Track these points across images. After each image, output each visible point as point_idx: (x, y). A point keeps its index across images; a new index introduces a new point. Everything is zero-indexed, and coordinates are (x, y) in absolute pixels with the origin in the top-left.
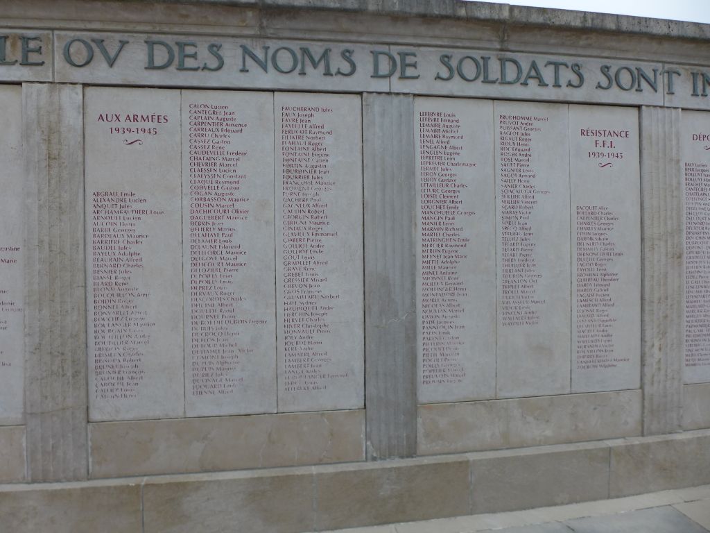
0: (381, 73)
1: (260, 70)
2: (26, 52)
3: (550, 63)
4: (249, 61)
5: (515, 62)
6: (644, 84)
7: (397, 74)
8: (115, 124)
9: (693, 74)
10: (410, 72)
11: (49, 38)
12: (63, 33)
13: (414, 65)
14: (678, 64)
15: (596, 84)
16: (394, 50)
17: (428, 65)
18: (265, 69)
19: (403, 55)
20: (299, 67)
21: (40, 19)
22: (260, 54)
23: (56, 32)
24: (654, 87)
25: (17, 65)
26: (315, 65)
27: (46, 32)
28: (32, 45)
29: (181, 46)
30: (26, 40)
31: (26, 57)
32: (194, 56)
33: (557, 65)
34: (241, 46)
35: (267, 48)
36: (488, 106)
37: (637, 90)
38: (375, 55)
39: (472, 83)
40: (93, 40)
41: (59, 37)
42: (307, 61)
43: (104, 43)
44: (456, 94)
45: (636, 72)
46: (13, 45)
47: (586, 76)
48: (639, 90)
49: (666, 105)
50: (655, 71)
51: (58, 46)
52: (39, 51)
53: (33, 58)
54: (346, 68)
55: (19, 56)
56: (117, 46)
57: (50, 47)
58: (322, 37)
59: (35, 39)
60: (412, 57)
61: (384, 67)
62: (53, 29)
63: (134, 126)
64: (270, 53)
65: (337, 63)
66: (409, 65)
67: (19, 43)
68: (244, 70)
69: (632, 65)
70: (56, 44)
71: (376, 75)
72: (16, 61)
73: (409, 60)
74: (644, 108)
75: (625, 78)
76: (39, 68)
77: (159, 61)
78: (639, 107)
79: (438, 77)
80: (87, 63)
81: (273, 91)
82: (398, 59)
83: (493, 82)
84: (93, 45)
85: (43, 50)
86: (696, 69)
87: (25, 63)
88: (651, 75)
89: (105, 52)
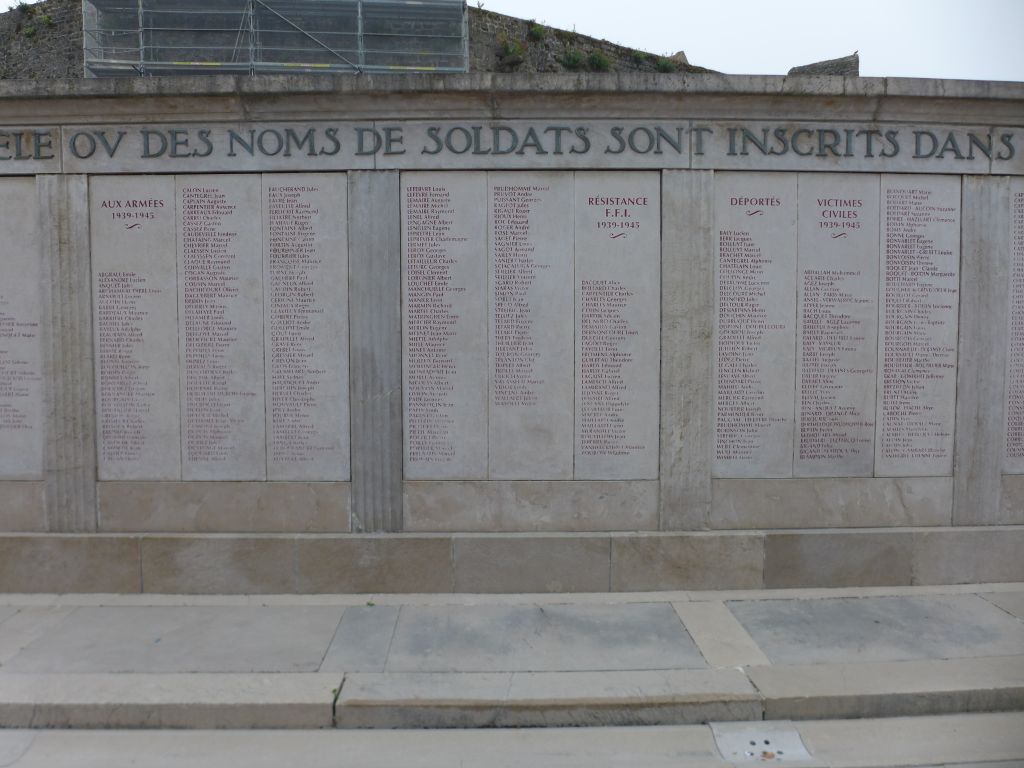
0: (365, 150)
1: (247, 153)
2: (38, 147)
3: (549, 129)
4: (236, 145)
5: (509, 130)
6: (665, 145)
7: (382, 150)
8: (117, 210)
9: (729, 130)
10: (395, 147)
11: (57, 133)
12: (69, 127)
13: (400, 140)
14: (708, 120)
15: (606, 148)
16: (379, 126)
17: (415, 138)
18: (251, 151)
19: (389, 131)
20: (284, 147)
21: (48, 116)
22: (246, 138)
23: (63, 127)
24: (677, 148)
25: (31, 160)
26: (300, 146)
27: (54, 127)
28: (43, 140)
29: (174, 134)
30: (38, 136)
31: (38, 152)
32: (186, 143)
33: (558, 131)
34: (229, 131)
35: (252, 132)
36: (482, 177)
37: (656, 153)
38: (360, 132)
39: (461, 156)
40: (95, 133)
41: (66, 132)
42: (292, 143)
43: (105, 135)
44: (444, 167)
45: (655, 133)
46: (28, 141)
47: (592, 139)
48: (659, 152)
49: (693, 167)
50: (680, 130)
51: (65, 140)
52: (49, 145)
53: (45, 151)
54: (330, 146)
55: (32, 151)
56: (116, 137)
57: (58, 140)
58: (305, 118)
59: (45, 134)
60: (397, 132)
61: (369, 143)
62: (60, 125)
63: (133, 210)
64: (256, 136)
65: (322, 142)
66: (395, 140)
67: (32, 139)
68: (232, 154)
69: (650, 125)
70: (63, 138)
71: (361, 153)
72: (30, 156)
73: (395, 135)
74: (664, 171)
75: (641, 140)
76: (50, 161)
77: (153, 150)
78: (660, 170)
79: (425, 151)
80: (90, 154)
81: (261, 173)
82: (383, 135)
83: (485, 153)
84: (95, 137)
85: (53, 145)
86: (733, 124)
87: (38, 157)
88: (674, 136)
89: (106, 143)
